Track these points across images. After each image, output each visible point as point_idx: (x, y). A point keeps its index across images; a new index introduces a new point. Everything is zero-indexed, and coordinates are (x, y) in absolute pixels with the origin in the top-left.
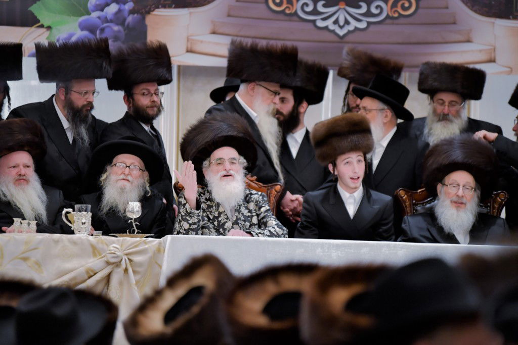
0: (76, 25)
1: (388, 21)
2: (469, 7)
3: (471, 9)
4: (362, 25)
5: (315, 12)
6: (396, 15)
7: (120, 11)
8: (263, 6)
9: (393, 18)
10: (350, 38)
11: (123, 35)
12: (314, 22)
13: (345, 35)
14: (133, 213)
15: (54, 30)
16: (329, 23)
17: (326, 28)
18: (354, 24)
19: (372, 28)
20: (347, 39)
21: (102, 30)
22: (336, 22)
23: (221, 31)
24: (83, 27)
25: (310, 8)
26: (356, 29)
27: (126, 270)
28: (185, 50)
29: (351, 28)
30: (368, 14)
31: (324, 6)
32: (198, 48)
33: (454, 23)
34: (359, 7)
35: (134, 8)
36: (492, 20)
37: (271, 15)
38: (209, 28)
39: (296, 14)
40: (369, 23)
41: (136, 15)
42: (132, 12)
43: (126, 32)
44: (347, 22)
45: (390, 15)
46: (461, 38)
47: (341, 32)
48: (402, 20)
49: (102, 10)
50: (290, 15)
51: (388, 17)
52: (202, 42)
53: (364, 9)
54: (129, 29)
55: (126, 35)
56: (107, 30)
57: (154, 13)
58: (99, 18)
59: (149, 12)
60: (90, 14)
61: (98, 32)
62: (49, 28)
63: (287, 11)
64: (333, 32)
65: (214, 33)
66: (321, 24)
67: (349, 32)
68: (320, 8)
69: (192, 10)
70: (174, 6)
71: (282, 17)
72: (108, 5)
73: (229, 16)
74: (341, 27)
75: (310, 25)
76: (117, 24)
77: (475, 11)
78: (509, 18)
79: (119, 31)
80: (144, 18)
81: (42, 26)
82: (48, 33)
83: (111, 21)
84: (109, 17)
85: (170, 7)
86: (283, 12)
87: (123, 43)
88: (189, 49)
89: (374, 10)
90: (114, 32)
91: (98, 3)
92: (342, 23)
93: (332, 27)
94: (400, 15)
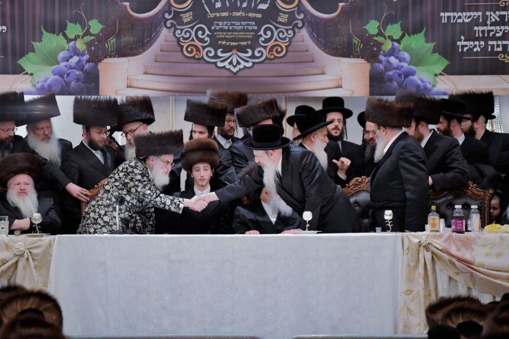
0: (50, 72)
1: (267, 61)
2: (322, 50)
3: (324, 52)
4: (249, 65)
5: (216, 56)
6: (273, 57)
7: (80, 61)
8: (180, 53)
9: (270, 59)
10: (241, 74)
11: (82, 77)
12: (215, 63)
13: (237, 72)
14: (36, 220)
15: (35, 76)
16: (226, 64)
17: (224, 67)
18: (243, 64)
19: (256, 66)
20: (238, 74)
21: (68, 75)
22: (231, 63)
23: (150, 72)
24: (55, 73)
25: (212, 54)
26: (245, 67)
27: (28, 259)
28: (126, 87)
29: (241, 67)
30: (253, 56)
31: (222, 52)
32: (135, 84)
33: (313, 61)
34: (247, 52)
35: (89, 58)
36: (339, 58)
37: (186, 60)
38: (142, 70)
39: (202, 58)
40: (254, 63)
41: (91, 63)
42: (88, 61)
43: (85, 75)
44: (238, 63)
45: (268, 57)
46: (319, 72)
47: (235, 70)
48: (276, 60)
49: (68, 61)
50: (199, 59)
51: (267, 58)
52: (137, 80)
53: (250, 53)
54: (86, 73)
55: (85, 77)
56: (71, 75)
57: (104, 61)
58: (66, 66)
59: (100, 61)
60: (59, 64)
61: (65, 76)
62: (31, 74)
63: (196, 57)
64: (229, 69)
65: (146, 73)
66: (220, 65)
67: (240, 70)
68: (219, 53)
69: (130, 58)
70: (117, 56)
71: (193, 61)
72: (71, 57)
73: (156, 61)
74: (235, 67)
75: (213, 66)
76: (78, 70)
77: (327, 53)
78: (350, 57)
79: (80, 75)
80: (97, 65)
81: (27, 74)
82: (31, 78)
83: (74, 68)
84: (73, 65)
85: (114, 57)
86: (194, 57)
87: (83, 83)
88: (129, 86)
89: (257, 54)
90: (76, 75)
91: (64, 56)
92: (235, 63)
93: (228, 67)
94: (275, 57)
